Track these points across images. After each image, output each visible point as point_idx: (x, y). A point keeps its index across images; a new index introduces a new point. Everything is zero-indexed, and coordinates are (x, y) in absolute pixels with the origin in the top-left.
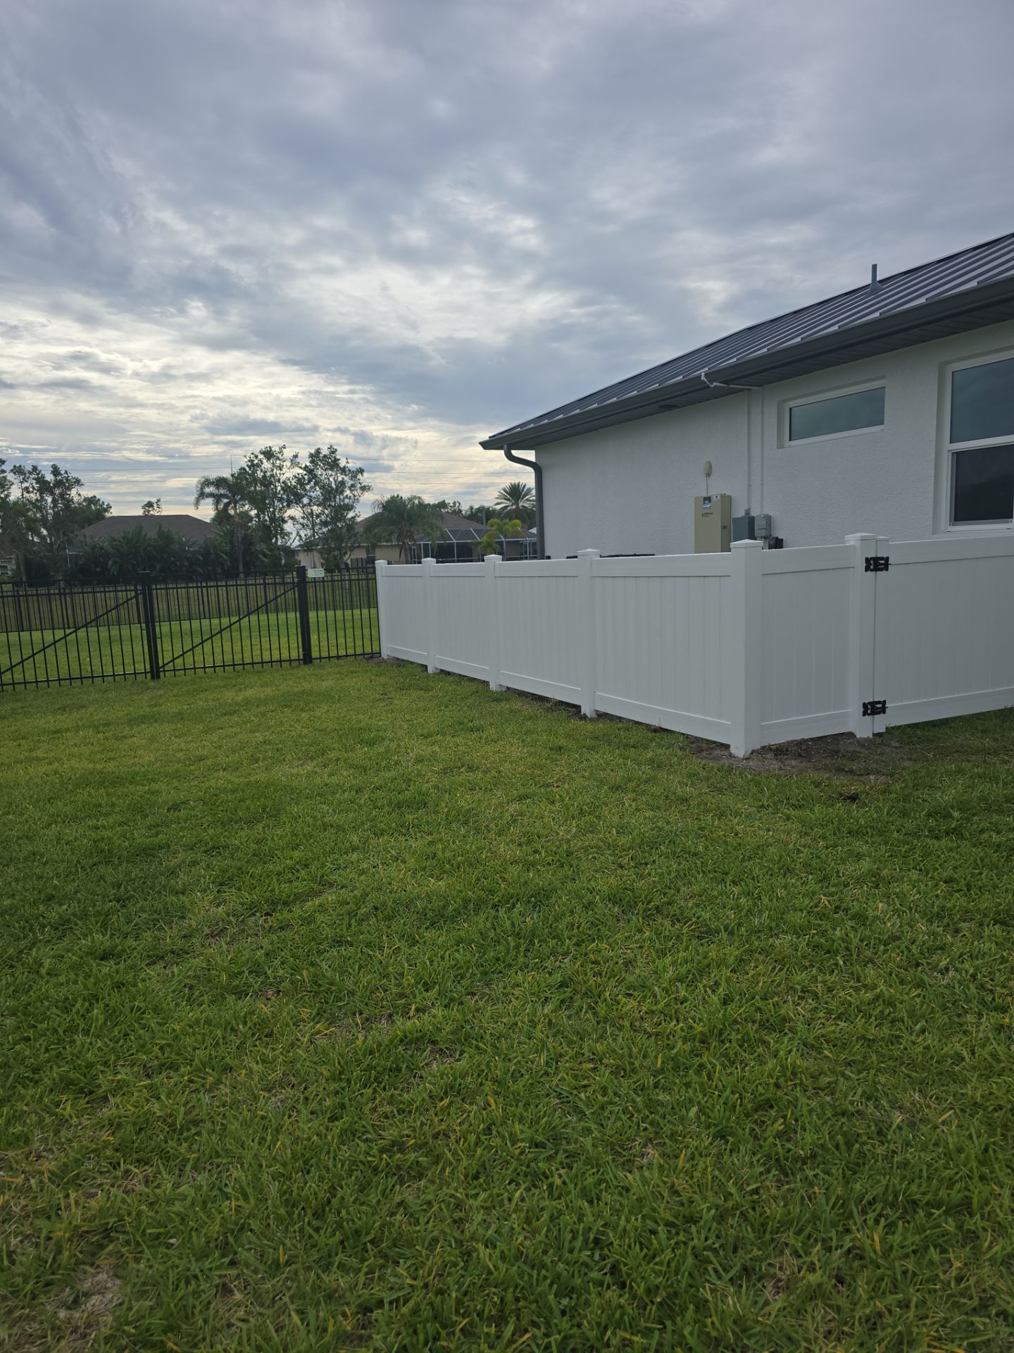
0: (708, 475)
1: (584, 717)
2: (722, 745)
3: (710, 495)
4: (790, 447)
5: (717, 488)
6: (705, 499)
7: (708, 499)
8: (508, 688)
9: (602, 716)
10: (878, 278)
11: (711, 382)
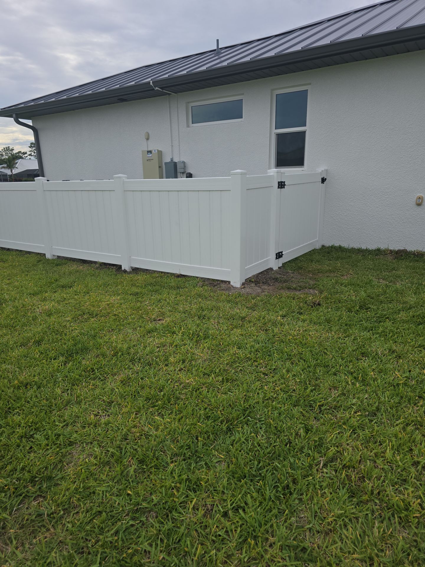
0: (148, 139)
1: (125, 271)
2: (225, 282)
3: (149, 149)
4: (193, 127)
5: (154, 146)
6: (148, 152)
7: (150, 152)
8: (59, 257)
9: (136, 270)
10: (220, 47)
11: (155, 87)
